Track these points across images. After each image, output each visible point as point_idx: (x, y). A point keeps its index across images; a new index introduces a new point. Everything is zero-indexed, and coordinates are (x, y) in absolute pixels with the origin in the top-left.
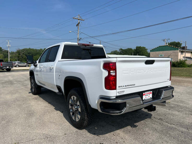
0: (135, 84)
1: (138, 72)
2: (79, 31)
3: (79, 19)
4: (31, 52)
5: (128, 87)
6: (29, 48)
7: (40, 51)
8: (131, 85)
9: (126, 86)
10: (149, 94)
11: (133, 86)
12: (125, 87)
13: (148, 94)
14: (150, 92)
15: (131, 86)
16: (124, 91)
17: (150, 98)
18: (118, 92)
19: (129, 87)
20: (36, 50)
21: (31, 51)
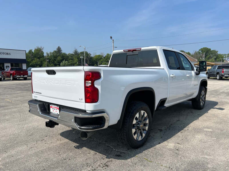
14: (57, 107)
16: (37, 97)
17: (58, 114)
18: (34, 96)
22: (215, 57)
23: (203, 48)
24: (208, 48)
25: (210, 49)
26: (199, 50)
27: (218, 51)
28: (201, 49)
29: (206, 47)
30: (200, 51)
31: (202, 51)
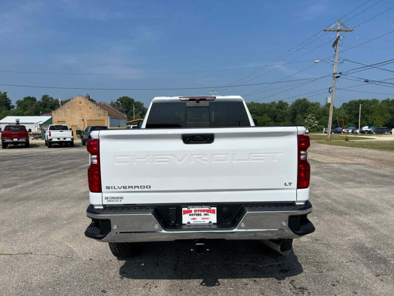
0: (150, 186)
1: (158, 160)
2: (337, 58)
3: (338, 31)
4: (255, 109)
5: (131, 190)
6: (252, 103)
7: (271, 106)
8: (138, 187)
9: (124, 187)
10: (205, 213)
11: (147, 189)
12: (122, 190)
13: (203, 213)
14: (208, 209)
15: (140, 190)
16: (122, 198)
17: (210, 222)
18: (106, 198)
19: (134, 190)
20: (264, 105)
21: (255, 107)
22: (141, 112)
23: (123, 97)
24: (130, 98)
25: (133, 100)
26: (117, 100)
27: (143, 104)
28: (120, 98)
29: (126, 96)
30: (119, 102)
31: (121, 102)
